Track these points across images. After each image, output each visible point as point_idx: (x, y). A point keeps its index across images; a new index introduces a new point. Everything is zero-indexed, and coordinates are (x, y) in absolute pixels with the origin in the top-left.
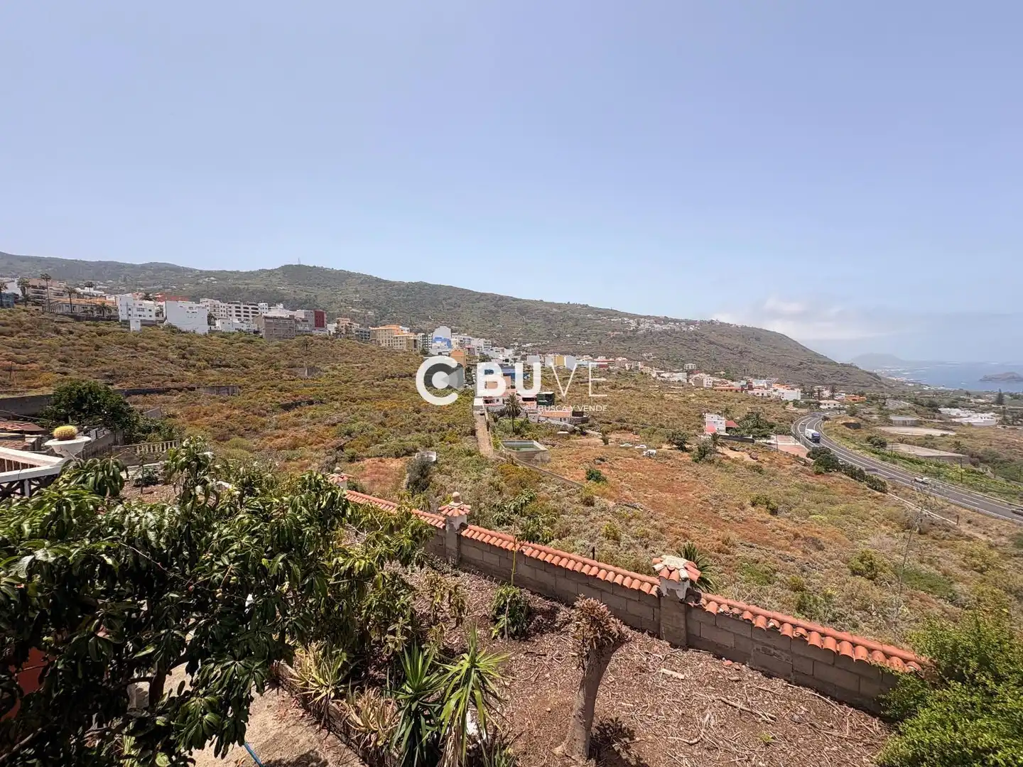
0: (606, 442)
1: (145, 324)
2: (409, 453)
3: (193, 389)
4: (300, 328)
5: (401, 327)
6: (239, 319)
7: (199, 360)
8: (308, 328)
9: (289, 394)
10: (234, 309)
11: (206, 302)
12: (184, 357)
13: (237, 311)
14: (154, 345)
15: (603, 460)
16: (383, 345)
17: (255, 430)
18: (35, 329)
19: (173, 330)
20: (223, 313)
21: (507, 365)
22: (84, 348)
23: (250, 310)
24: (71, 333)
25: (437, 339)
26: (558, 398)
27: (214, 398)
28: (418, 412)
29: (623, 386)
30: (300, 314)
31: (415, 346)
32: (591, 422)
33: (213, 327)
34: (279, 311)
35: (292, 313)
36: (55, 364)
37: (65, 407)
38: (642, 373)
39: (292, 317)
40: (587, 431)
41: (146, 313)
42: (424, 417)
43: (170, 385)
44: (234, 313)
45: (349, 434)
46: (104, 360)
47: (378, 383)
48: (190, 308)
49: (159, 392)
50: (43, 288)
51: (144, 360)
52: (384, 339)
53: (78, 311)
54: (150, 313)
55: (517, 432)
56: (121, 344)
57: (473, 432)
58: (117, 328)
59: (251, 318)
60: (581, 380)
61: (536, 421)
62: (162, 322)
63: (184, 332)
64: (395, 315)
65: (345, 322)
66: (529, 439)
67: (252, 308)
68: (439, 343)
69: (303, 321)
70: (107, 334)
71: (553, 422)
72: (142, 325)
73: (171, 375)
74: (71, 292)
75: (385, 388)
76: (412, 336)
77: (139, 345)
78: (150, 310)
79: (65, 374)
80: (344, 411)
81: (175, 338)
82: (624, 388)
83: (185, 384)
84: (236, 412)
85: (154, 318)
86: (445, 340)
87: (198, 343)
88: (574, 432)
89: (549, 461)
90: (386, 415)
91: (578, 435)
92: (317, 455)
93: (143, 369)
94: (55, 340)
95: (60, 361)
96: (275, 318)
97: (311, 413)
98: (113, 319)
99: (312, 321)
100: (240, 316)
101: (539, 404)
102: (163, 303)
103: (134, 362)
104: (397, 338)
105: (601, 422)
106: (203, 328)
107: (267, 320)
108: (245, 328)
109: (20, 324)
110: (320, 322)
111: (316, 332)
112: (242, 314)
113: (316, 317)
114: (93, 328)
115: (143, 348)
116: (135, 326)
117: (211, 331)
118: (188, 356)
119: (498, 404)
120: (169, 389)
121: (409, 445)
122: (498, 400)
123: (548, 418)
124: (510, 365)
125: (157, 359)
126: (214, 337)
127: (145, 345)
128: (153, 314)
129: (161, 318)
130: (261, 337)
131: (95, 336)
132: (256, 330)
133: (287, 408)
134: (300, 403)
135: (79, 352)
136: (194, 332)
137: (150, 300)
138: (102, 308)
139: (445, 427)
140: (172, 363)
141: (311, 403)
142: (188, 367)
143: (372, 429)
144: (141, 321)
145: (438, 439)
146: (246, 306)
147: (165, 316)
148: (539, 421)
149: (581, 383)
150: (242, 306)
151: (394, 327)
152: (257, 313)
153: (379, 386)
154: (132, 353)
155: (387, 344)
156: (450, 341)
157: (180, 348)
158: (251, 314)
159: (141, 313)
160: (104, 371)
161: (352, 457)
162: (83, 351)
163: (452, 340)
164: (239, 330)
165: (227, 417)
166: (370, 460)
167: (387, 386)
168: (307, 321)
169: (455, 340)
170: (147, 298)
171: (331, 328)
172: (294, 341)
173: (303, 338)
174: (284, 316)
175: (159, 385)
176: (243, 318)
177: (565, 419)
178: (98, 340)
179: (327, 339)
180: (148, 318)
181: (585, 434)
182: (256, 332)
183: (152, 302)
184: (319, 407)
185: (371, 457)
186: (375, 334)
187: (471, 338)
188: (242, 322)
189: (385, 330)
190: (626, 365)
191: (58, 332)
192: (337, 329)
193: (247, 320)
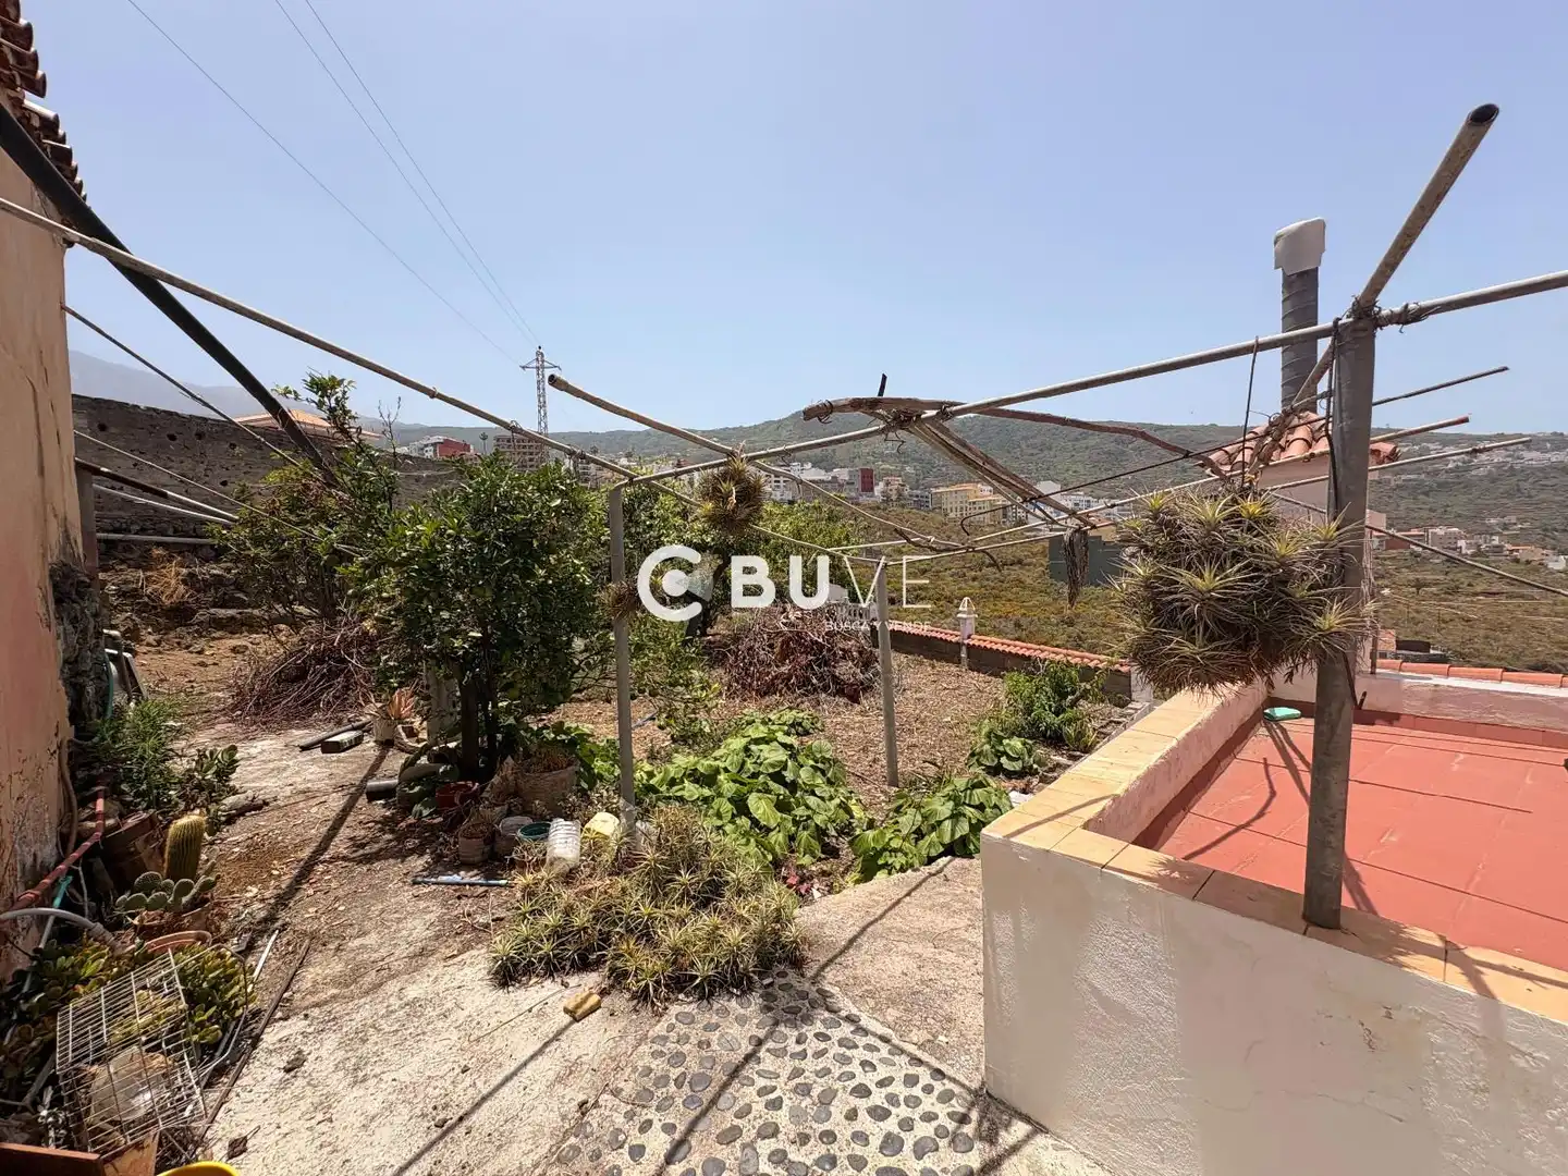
5: (979, 485)
8: (853, 494)
16: (952, 515)
28: (1071, 623)
29: (1479, 589)
30: (843, 474)
31: (1004, 516)
34: (813, 473)
35: (832, 474)
38: (1517, 561)
52: (954, 506)
59: (782, 484)
64: (944, 469)
65: (894, 482)
69: (848, 483)
75: (986, 583)
76: (998, 500)
82: (1485, 593)
96: (814, 482)
99: (858, 485)
104: (974, 503)
110: (867, 484)
111: (864, 499)
113: (863, 477)
132: (791, 499)
151: (969, 487)
155: (959, 513)
167: (988, 580)
168: (852, 483)
186: (940, 499)
187: (1090, 498)
189: (956, 492)
190: (1461, 543)
192: (884, 493)
193: (778, 487)
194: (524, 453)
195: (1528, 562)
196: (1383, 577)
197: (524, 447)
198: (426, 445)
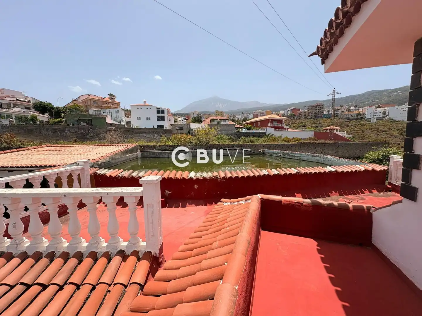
1: (378, 119)
14: (386, 129)
19: (392, 121)
22: (359, 132)
24: (352, 126)
41: (378, 114)
48: (402, 109)
50: (338, 110)
53: (350, 117)
54: (380, 114)
56: (371, 129)
58: (366, 122)
62: (386, 117)
63: (397, 121)
70: (364, 125)
72: (376, 120)
74: (349, 110)
77: (379, 129)
78: (380, 113)
81: (394, 124)
85: (381, 116)
98: (362, 119)
102: (387, 108)
103: (378, 137)
114: (359, 123)
116: (374, 121)
125: (389, 136)
127: (382, 129)
128: (381, 114)
131: (360, 127)
135: (358, 134)
137: (380, 108)
138: (359, 114)
140: (396, 137)
144: (377, 118)
147: (387, 114)
154: (376, 133)
157: (398, 130)
159: (376, 115)
162: (358, 133)
170: (379, 107)
178: (362, 128)
180: (379, 116)
191: (348, 126)
197: (317, 108)
198: (289, 110)
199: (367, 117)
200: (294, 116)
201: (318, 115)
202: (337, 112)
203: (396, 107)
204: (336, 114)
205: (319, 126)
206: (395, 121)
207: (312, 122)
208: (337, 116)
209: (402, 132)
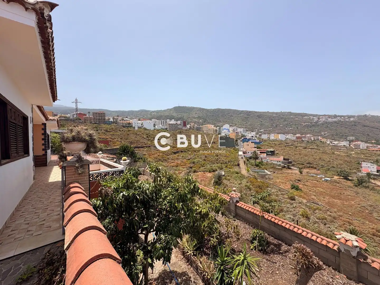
0: (301, 173)
1: (139, 128)
2: (214, 171)
3: (150, 147)
4: (179, 127)
5: (211, 125)
6: (162, 125)
7: (151, 138)
8: (181, 127)
9: (175, 149)
10: (160, 122)
11: (153, 120)
12: (148, 137)
13: (161, 123)
14: (141, 134)
15: (300, 181)
16: (205, 132)
17: (166, 160)
18: (115, 130)
19: (145, 129)
20: (158, 123)
21: (253, 138)
22: (125, 135)
23: (165, 122)
24: (123, 131)
25: (224, 129)
26: (276, 152)
27: (155, 149)
28: (217, 156)
29: (310, 148)
30: (179, 122)
31: (216, 132)
32: (293, 163)
33: (155, 128)
34: (173, 122)
35: (177, 122)
36: (119, 139)
37: (122, 152)
38: (321, 142)
39: (176, 123)
40: (291, 167)
42: (219, 158)
43: (144, 145)
44: (160, 123)
45: (194, 163)
46: (129, 138)
47: (203, 145)
48: (149, 122)
49: (142, 147)
50: (117, 119)
51: (138, 138)
52: (205, 130)
53: (124, 125)
55: (257, 166)
56: (133, 133)
57: (239, 165)
58: (132, 129)
59: (165, 124)
60: (288, 145)
61: (266, 161)
62: (143, 127)
63: (148, 130)
64: (209, 121)
65: (192, 124)
66: (263, 169)
67: (165, 121)
68: (225, 131)
70: (130, 131)
71: (274, 162)
72: (138, 128)
73: (144, 142)
74: (123, 120)
75: (205, 147)
76: (215, 128)
79: (121, 142)
80: (192, 155)
81: (146, 131)
82: (311, 149)
83: (148, 145)
84: (161, 154)
85: (141, 126)
86: (227, 129)
87: (151, 133)
88: (285, 167)
89: (272, 179)
90: (206, 157)
91: (286, 169)
92: (184, 169)
93: (138, 141)
94: (119, 133)
95: (120, 138)
96: (172, 124)
97: (182, 155)
98: (131, 126)
100: (162, 124)
101: (267, 154)
102: (143, 121)
103: (136, 139)
104: (210, 129)
105: (298, 164)
106: (152, 128)
107: (169, 125)
108: (163, 128)
109: (113, 129)
110: (185, 125)
111: (184, 128)
112: (163, 123)
113: (184, 123)
114: (127, 129)
115: (138, 134)
116: (136, 128)
117: (154, 129)
118: (149, 137)
119: (249, 154)
120: (144, 147)
121: (214, 168)
122: (249, 153)
123: (272, 160)
124: (254, 138)
125: (141, 138)
126: (155, 131)
128: (140, 124)
129: (142, 126)
130: (168, 130)
131: (127, 132)
132: (166, 128)
133: (175, 153)
134: (179, 152)
136: (150, 129)
138: (129, 124)
139: (227, 162)
140: (145, 139)
141: (182, 152)
142: (149, 140)
143: (201, 162)
144: (138, 127)
145: (225, 167)
146: (164, 121)
148: (267, 161)
149: (288, 146)
150: (163, 121)
151: (208, 125)
152: (167, 123)
153: (203, 146)
154: (136, 136)
156: (229, 130)
158: (165, 123)
159: (138, 124)
160: (130, 141)
161: (195, 171)
163: (230, 129)
164: (162, 128)
165: (158, 156)
166: (200, 172)
168: (181, 125)
169: (231, 129)
170: (139, 120)
171: (188, 126)
172: (177, 131)
173: (180, 130)
174: (174, 123)
175: (141, 145)
176: (163, 124)
177: (280, 162)
178: (128, 133)
179: (187, 130)
180: (139, 126)
181: (290, 168)
182: (166, 129)
183: (140, 121)
184: (185, 153)
185: (201, 172)
186: (202, 128)
187: (237, 128)
188: (162, 126)
189: (206, 127)
190: (312, 138)
191: (120, 131)
192: (190, 127)
193: (164, 125)
194: (100, 117)
195: (323, 142)
196: (292, 145)
197: (100, 115)
198: (75, 114)
199: (134, 126)
200: (80, 120)
201: (102, 121)
202: (116, 120)
203: (147, 121)
204: (115, 122)
205: (99, 130)
206: (147, 129)
207: (94, 126)
208: (116, 123)
209: (148, 135)
